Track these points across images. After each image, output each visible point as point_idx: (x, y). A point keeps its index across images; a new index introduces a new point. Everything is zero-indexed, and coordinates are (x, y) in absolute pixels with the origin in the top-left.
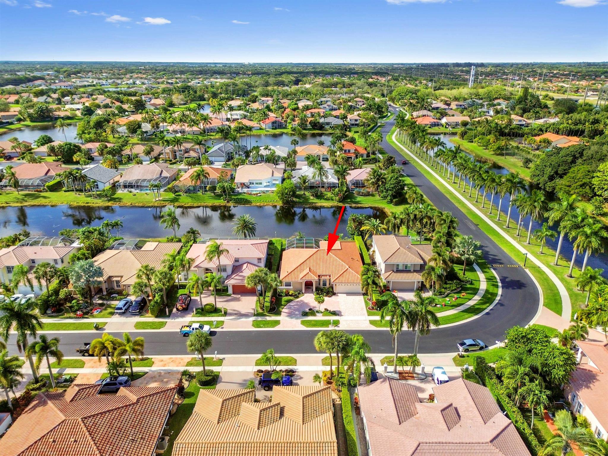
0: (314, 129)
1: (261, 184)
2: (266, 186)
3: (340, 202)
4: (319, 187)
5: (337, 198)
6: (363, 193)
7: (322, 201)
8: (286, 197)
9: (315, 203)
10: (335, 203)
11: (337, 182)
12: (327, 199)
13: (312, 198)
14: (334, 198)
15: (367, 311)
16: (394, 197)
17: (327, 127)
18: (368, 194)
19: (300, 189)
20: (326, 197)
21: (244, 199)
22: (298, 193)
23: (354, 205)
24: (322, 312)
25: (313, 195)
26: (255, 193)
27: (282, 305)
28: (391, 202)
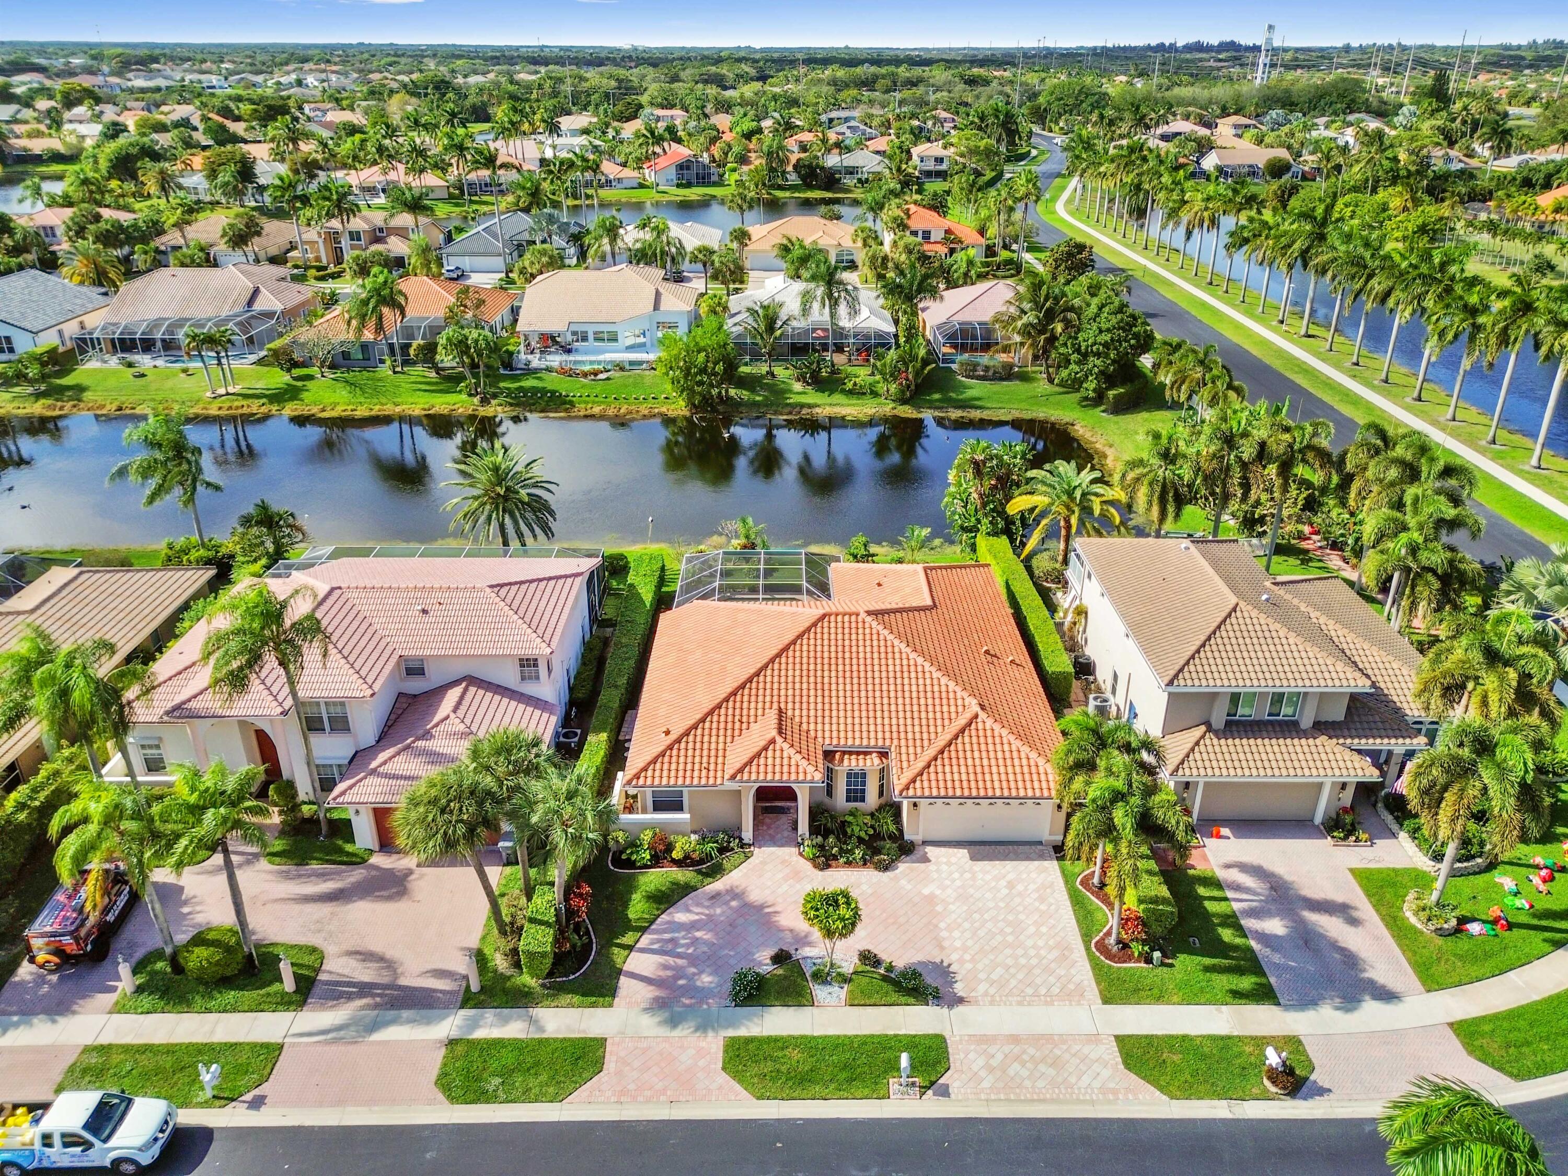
0: (809, 186)
1: (613, 338)
2: (630, 348)
3: (904, 401)
4: (825, 347)
5: (893, 387)
6: (987, 368)
7: (838, 398)
8: (701, 383)
9: (810, 406)
10: (887, 408)
11: (892, 329)
12: (856, 393)
13: (798, 386)
14: (882, 388)
15: (1096, 967)
16: (1109, 379)
17: (849, 181)
18: (1007, 374)
19: (756, 356)
20: (850, 385)
21: (544, 391)
22: (744, 369)
23: (955, 414)
24: (845, 980)
25: (801, 378)
26: (587, 368)
27: (627, 926)
28: (1098, 399)
